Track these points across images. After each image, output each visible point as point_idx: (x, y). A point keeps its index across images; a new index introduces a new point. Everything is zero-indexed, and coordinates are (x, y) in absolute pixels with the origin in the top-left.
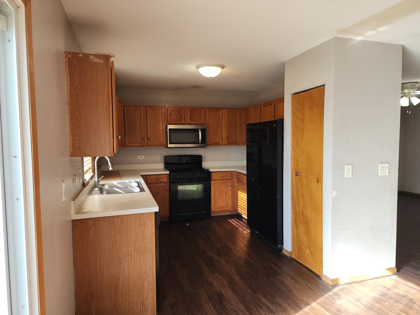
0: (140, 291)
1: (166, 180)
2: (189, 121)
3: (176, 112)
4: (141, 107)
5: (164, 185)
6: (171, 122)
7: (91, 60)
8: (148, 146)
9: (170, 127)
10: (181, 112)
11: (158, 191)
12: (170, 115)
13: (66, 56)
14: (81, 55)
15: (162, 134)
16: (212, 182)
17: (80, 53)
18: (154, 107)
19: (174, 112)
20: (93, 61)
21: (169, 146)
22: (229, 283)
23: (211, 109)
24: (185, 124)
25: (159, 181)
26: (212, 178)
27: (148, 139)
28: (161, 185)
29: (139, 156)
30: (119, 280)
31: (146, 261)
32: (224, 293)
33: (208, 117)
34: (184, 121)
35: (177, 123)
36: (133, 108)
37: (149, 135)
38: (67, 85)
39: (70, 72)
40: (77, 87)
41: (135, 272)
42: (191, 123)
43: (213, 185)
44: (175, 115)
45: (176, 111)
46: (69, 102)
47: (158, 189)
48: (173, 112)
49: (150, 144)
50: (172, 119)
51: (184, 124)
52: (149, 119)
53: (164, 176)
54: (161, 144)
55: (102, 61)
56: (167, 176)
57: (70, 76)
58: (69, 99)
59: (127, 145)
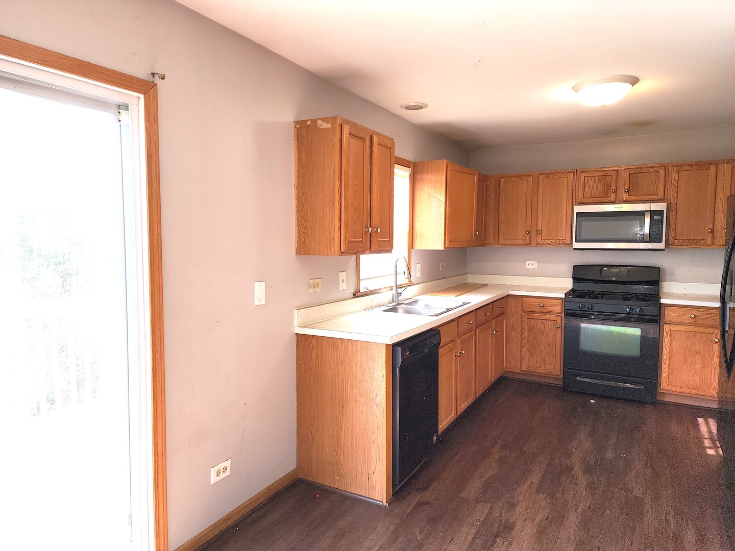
0: (365, 456)
1: (558, 309)
2: (625, 196)
3: (597, 181)
4: (528, 176)
5: (554, 317)
6: (585, 201)
7: (319, 126)
8: (538, 244)
9: (578, 209)
10: (609, 178)
11: (543, 326)
12: (585, 187)
13: (295, 127)
14: (309, 123)
15: (564, 223)
16: (667, 328)
17: (308, 120)
18: (551, 173)
19: (593, 179)
20: (321, 127)
21: (576, 245)
22: (547, 519)
23: (685, 165)
24: (616, 203)
25: (544, 310)
26: (667, 319)
27: (539, 232)
28: (548, 317)
29: (527, 263)
30: (341, 429)
31: (374, 415)
32: (518, 527)
33: (676, 185)
34: (613, 195)
35: (597, 200)
36: (514, 179)
37: (540, 226)
38: (295, 164)
39: (298, 147)
40: (304, 165)
41: (360, 426)
42: (629, 199)
43: (667, 333)
44: (595, 185)
45: (597, 179)
46: (296, 186)
47: (542, 322)
48: (590, 180)
49: (540, 241)
50: (587, 193)
51: (613, 203)
52: (541, 196)
53: (555, 301)
54: (562, 242)
55: (329, 126)
56: (560, 301)
57: (298, 152)
58: (297, 180)
59: (501, 243)
